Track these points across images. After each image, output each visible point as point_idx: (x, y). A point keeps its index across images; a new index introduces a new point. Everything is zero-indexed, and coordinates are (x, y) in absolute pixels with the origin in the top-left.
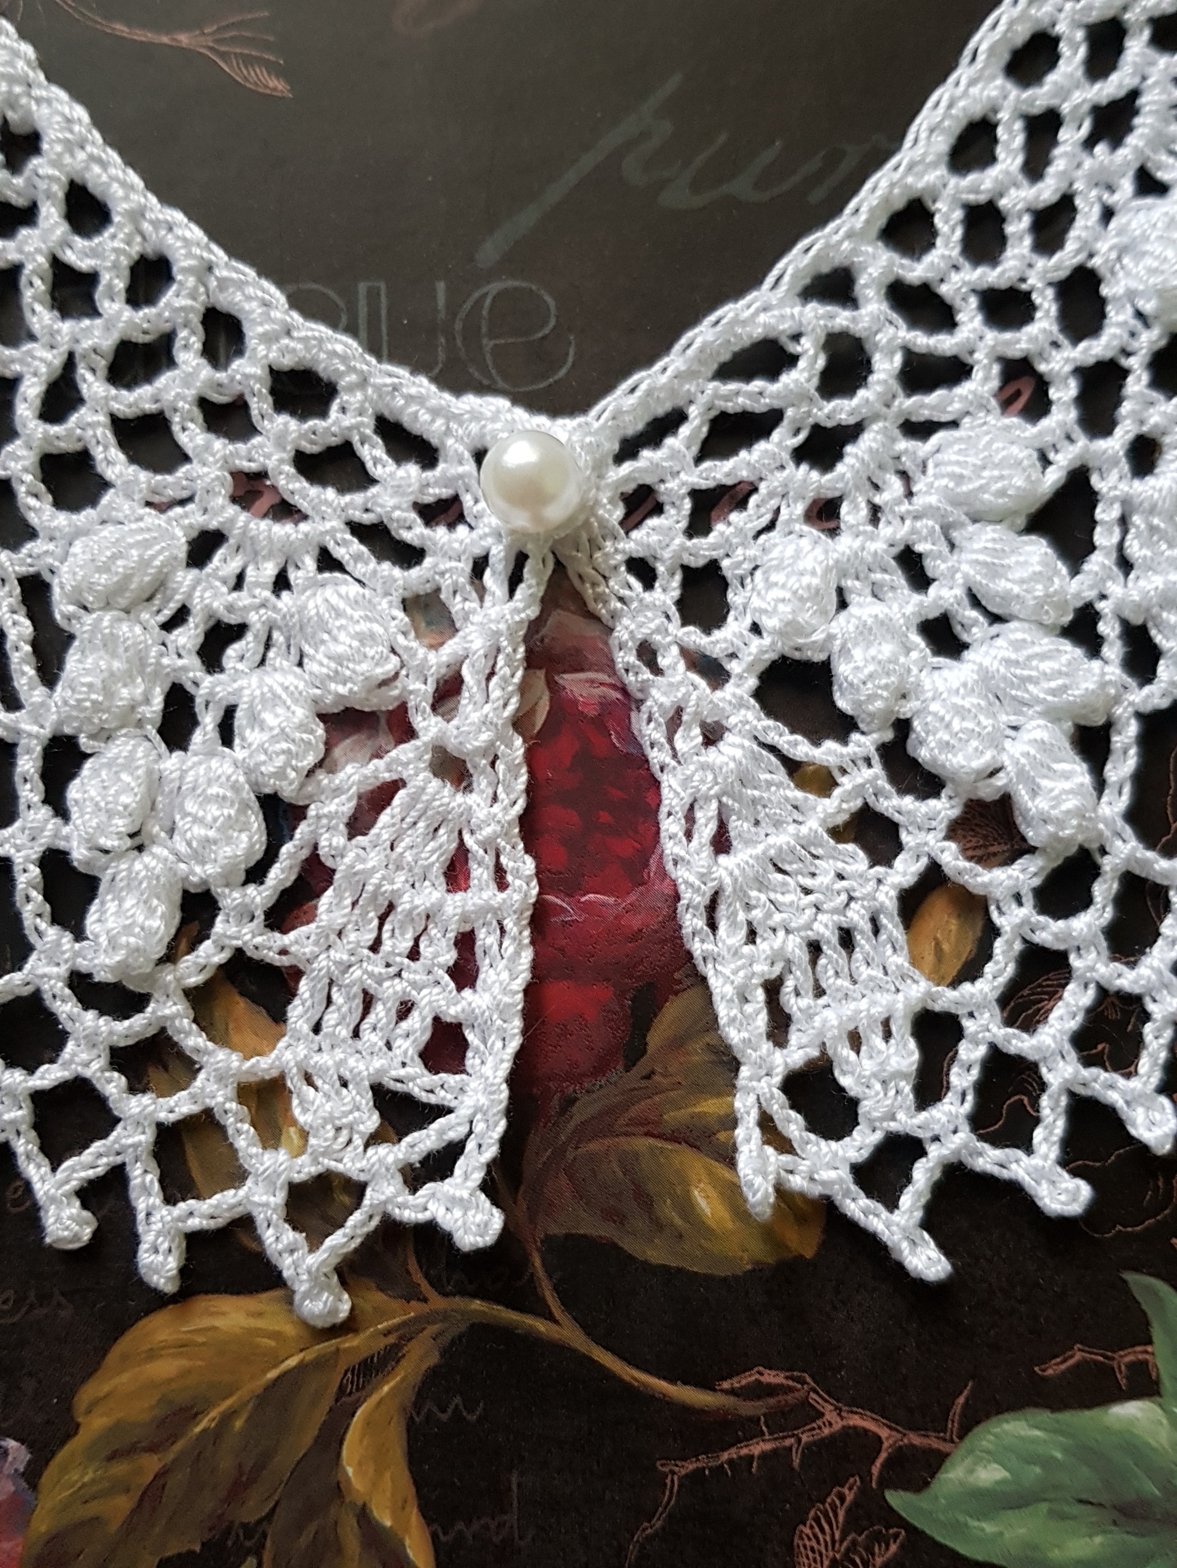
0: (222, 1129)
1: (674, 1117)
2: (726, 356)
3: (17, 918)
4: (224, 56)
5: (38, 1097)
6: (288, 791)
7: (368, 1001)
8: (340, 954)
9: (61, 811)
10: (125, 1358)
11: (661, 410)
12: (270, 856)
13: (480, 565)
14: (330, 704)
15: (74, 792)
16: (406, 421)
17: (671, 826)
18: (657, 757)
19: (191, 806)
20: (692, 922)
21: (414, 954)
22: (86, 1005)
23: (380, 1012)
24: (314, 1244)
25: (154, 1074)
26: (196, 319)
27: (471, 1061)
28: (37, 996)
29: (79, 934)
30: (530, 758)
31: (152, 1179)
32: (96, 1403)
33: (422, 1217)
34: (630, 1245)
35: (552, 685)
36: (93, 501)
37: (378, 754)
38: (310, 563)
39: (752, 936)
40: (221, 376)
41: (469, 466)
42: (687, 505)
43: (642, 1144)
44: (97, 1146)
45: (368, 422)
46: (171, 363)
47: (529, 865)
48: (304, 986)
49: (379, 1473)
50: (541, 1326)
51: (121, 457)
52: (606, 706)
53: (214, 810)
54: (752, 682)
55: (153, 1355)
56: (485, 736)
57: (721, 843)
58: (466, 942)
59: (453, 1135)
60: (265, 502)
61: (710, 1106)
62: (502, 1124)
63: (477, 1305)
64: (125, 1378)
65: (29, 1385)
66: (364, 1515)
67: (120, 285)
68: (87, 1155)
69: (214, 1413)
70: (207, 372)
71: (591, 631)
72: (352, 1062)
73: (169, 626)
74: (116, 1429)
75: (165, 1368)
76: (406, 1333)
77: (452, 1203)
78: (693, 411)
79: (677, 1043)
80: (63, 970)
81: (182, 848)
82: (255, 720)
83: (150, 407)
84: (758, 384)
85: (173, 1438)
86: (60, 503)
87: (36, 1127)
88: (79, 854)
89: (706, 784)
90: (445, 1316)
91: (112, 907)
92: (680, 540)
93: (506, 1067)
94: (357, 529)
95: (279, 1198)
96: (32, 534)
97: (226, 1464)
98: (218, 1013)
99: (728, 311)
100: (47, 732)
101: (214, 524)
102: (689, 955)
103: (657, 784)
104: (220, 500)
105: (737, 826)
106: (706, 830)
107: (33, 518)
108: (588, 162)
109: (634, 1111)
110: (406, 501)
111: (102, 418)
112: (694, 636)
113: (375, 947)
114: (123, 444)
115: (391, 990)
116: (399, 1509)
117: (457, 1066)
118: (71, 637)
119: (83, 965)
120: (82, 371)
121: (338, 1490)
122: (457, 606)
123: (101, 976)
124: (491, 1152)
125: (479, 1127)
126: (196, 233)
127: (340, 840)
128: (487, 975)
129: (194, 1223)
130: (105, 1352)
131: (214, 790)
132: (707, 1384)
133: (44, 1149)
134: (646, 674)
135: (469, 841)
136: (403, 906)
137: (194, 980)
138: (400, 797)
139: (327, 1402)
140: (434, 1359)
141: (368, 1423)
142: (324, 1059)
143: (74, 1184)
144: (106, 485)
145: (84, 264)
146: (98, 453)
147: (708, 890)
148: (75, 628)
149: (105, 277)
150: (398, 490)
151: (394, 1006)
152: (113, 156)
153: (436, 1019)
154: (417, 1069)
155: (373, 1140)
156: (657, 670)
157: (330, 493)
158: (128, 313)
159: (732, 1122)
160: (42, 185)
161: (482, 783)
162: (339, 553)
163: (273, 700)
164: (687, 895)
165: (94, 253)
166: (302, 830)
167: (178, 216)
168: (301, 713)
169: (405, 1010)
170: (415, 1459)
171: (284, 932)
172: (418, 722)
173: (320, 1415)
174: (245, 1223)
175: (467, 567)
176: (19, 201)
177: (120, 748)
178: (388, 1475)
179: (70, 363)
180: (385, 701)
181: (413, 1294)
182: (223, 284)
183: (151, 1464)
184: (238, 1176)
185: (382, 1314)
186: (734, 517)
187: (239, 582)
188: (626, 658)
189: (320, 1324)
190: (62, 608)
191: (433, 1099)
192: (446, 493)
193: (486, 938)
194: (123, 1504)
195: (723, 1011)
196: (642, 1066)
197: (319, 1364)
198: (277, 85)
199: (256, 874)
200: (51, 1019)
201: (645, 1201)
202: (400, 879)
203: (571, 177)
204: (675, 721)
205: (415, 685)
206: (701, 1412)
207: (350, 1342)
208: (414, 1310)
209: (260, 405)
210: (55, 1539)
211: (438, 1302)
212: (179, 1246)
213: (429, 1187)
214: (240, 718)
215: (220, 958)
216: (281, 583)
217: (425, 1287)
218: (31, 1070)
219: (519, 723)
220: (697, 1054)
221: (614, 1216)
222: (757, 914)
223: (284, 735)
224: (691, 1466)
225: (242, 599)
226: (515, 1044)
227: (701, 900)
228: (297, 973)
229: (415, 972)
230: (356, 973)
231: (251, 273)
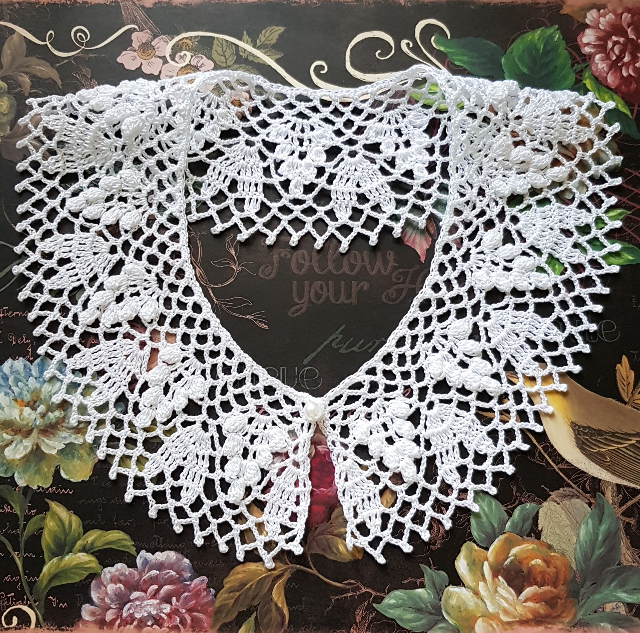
0: (252, 532)
1: (335, 532)
2: (350, 385)
3: (215, 491)
4: (256, 320)
5: (218, 524)
6: (266, 468)
7: (279, 508)
8: (274, 499)
9: (224, 471)
10: (233, 574)
11: (338, 395)
12: (262, 480)
13: (303, 425)
14: (274, 451)
15: (226, 467)
16: (289, 396)
17: (337, 476)
18: (335, 463)
19: (248, 470)
20: (340, 495)
21: (288, 499)
22: (228, 507)
23: (282, 510)
24: (269, 553)
25: (239, 520)
26: (250, 376)
27: (298, 520)
28: (219, 505)
29: (226, 494)
30: (311, 462)
31: (239, 540)
32: (228, 582)
33: (288, 549)
34: (327, 556)
35: (316, 448)
36: (230, 411)
37: (282, 461)
38: (270, 424)
39: (351, 497)
40: (255, 387)
41: (301, 406)
42: (342, 413)
43: (330, 536)
44: (229, 534)
45: (282, 396)
46: (245, 384)
47: (310, 483)
48: (268, 505)
49: (279, 597)
50: (310, 570)
51: (236, 403)
52: (325, 452)
53: (252, 471)
54: (353, 449)
55: (238, 573)
56: (303, 458)
57: (346, 480)
58: (298, 497)
59: (295, 534)
60: (261, 411)
61: (342, 530)
62: (304, 532)
63: (298, 566)
64: (233, 577)
65: (215, 579)
66: (276, 604)
67: (236, 369)
68: (227, 535)
69: (249, 584)
70: (252, 386)
71: (323, 438)
72: (277, 519)
73: (244, 435)
74: (231, 587)
75: (240, 576)
76: (285, 571)
77: (294, 546)
78: (344, 395)
79: (337, 518)
80: (224, 501)
81: (246, 478)
82: (260, 454)
83: (241, 393)
84: (356, 391)
85: (242, 589)
86: (224, 411)
87: (218, 530)
88: (227, 479)
89: (343, 468)
90: (292, 568)
91: (233, 489)
92: (341, 421)
93: (305, 521)
94: (280, 417)
95: (263, 544)
96: (218, 417)
97: (251, 594)
98: (251, 509)
99: (351, 377)
100: (221, 455)
101: (253, 416)
102: (339, 501)
103: (334, 468)
104: (254, 411)
105: (349, 477)
106: (343, 477)
107: (219, 414)
108: (326, 343)
109: (328, 530)
110: (289, 412)
111: (232, 395)
112: (343, 440)
113: (281, 498)
114: (236, 400)
115: (284, 506)
116: (283, 603)
117: (296, 521)
118: (226, 438)
119: (227, 500)
120: (228, 385)
121: (272, 600)
122: (298, 433)
123: (231, 502)
124: (302, 537)
125: (299, 532)
126: (250, 359)
127: (275, 477)
128: (301, 503)
129: (247, 549)
130: (229, 572)
131: (252, 467)
132: (341, 583)
133: (219, 534)
134: (333, 447)
135: (299, 478)
136: (286, 490)
137: (248, 503)
138: (287, 469)
139: (270, 583)
140: (290, 576)
141: (277, 587)
142: (271, 519)
143: (225, 541)
144: (232, 408)
145: (229, 364)
146: (231, 401)
147: (343, 489)
148: (227, 436)
149: (233, 368)
150: (288, 410)
151: (284, 509)
152: (235, 343)
153: (292, 512)
154: (288, 521)
155: (280, 534)
156: (335, 446)
157: (274, 410)
158: (238, 375)
159: (346, 533)
160: (221, 349)
161: (302, 467)
162: (275, 422)
163: (263, 450)
164: (339, 490)
165: (232, 363)
166: (268, 475)
167: (247, 355)
168: (269, 453)
169: (286, 510)
170: (286, 595)
171: (265, 494)
172: (290, 455)
173: (269, 586)
174: (256, 549)
175: (300, 425)
176: (216, 350)
177: (235, 459)
178: (280, 598)
179: (226, 384)
180: (284, 451)
181: (287, 564)
182: (255, 369)
183: (238, 594)
184: (255, 540)
185: (281, 567)
186: (351, 416)
187: (257, 428)
188: (330, 444)
189: (270, 568)
190: (224, 432)
191: (291, 527)
192: (296, 411)
193: (301, 497)
194: (232, 601)
195: (345, 512)
196: (330, 522)
197: (268, 576)
198: (266, 327)
199: (259, 483)
200: (221, 510)
201: (330, 547)
202: (286, 485)
203: (322, 347)
204: (338, 456)
205: (289, 448)
206: (339, 588)
207: (274, 572)
208: (287, 566)
209: (262, 393)
210: (220, 607)
211: (291, 565)
212: (244, 553)
213: (290, 543)
214: (257, 454)
215: (253, 499)
216: (265, 428)
217: (289, 563)
218: (217, 519)
219: (309, 456)
220: (341, 520)
221: (324, 550)
222: (352, 494)
223: (265, 457)
224: (337, 597)
225: (258, 430)
226: (306, 516)
227: (342, 491)
228: (266, 502)
229: (288, 502)
230: (277, 503)
231: (261, 367)
